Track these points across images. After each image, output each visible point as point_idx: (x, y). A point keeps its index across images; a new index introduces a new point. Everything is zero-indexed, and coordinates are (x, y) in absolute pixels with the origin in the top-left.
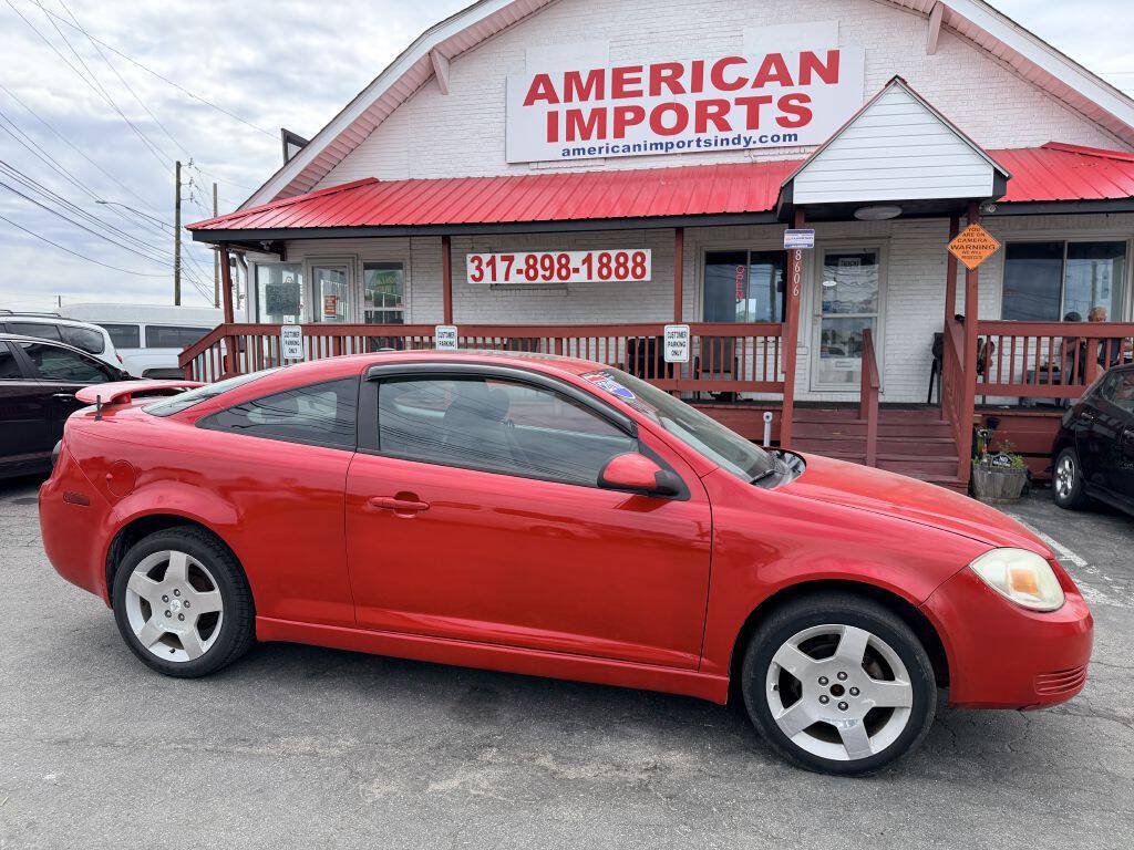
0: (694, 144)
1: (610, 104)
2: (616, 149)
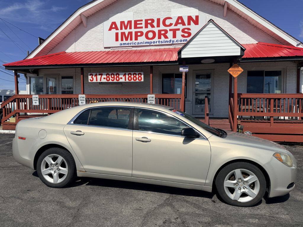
0: (158, 42)
1: (133, 30)
2: (135, 44)
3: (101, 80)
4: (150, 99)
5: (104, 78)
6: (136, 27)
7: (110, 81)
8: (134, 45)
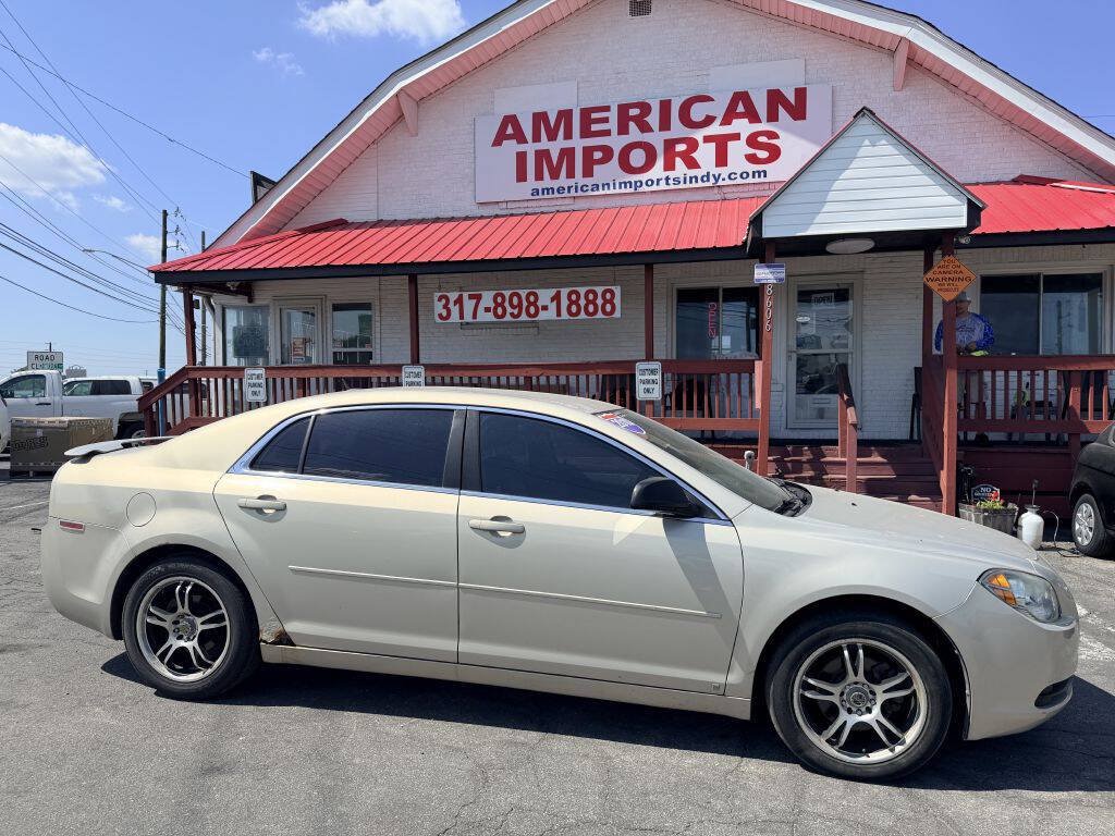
0: (663, 182)
1: (578, 143)
2: (585, 188)
3: (475, 316)
4: (643, 378)
5: (487, 310)
6: (586, 133)
7: (508, 318)
8: (580, 193)
